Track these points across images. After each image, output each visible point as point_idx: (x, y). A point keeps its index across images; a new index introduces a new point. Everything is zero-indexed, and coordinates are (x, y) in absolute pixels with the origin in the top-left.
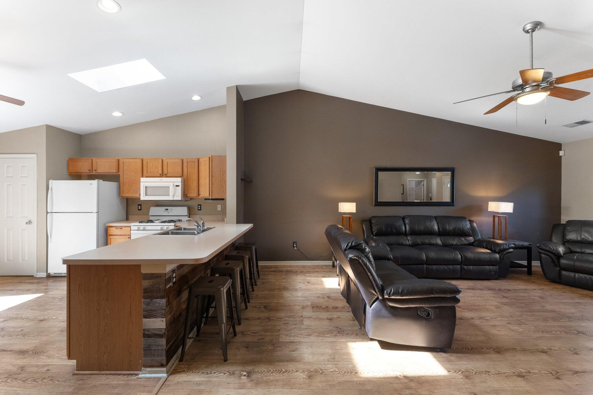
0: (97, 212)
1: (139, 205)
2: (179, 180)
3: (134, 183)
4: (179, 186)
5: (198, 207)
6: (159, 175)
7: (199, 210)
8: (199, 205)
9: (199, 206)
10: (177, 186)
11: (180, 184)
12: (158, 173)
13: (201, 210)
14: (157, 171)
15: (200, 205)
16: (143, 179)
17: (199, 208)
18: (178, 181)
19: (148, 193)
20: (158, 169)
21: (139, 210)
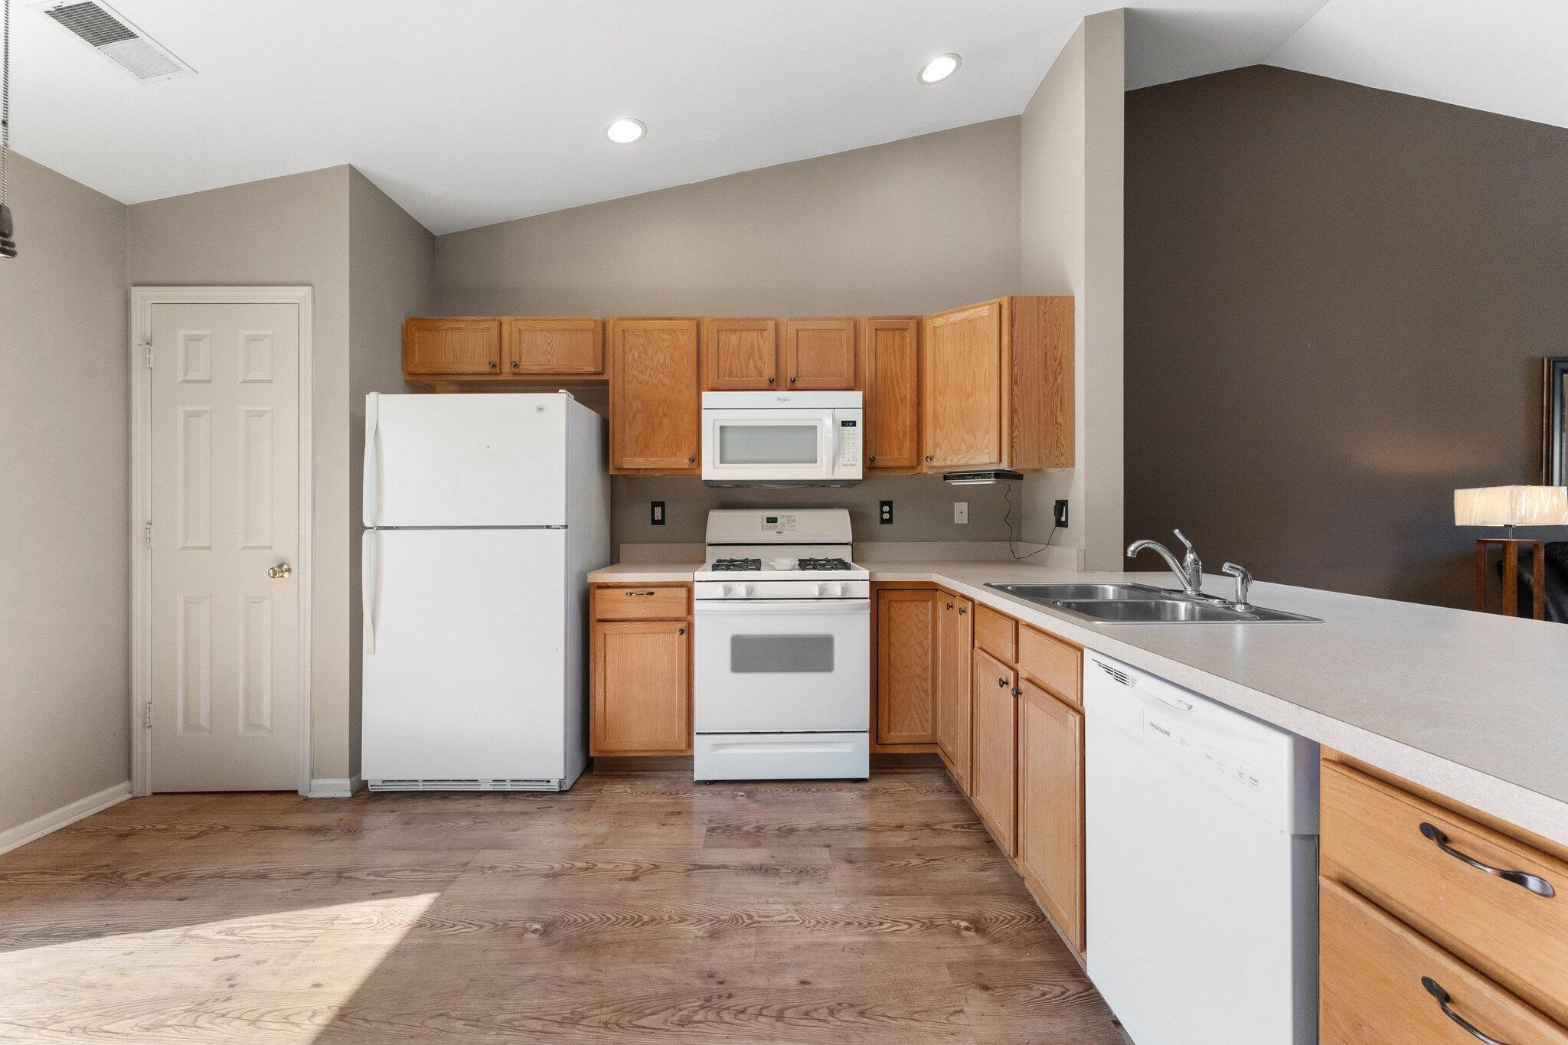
0: (566, 527)
1: (654, 504)
2: (856, 398)
3: (665, 415)
4: (854, 424)
5: (882, 512)
6: (765, 386)
7: (883, 521)
8: (883, 504)
9: (886, 508)
10: (844, 424)
11: (858, 416)
12: (760, 375)
13: (890, 521)
14: (756, 367)
15: (889, 504)
16: (708, 398)
17: (886, 516)
18: (851, 403)
19: (729, 455)
20: (761, 359)
21: (654, 522)
